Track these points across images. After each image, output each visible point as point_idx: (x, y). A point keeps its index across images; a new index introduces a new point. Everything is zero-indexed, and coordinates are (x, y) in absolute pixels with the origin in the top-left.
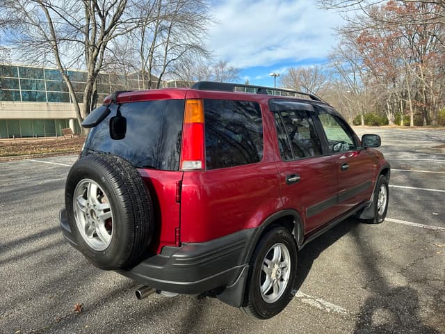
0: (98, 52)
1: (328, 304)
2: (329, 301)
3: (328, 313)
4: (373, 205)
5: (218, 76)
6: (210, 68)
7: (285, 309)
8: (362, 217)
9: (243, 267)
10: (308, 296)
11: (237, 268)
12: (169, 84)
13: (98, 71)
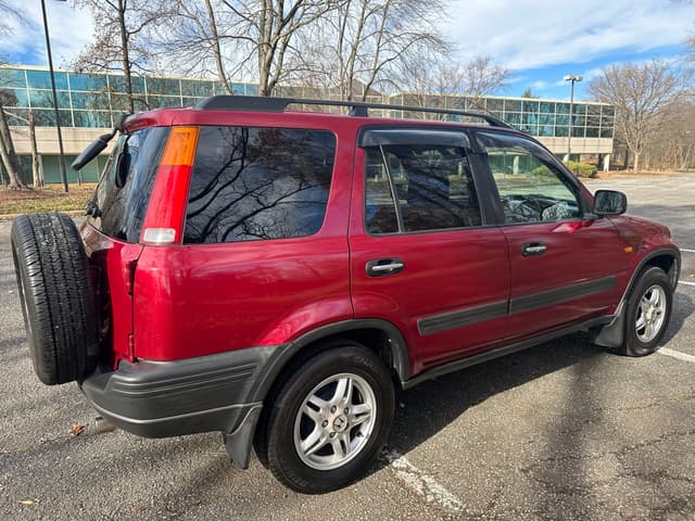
0: (273, 53)
1: (438, 488)
2: (442, 483)
3: (425, 503)
4: (621, 322)
5: (473, 84)
6: (461, 71)
7: (359, 484)
8: (599, 341)
9: (250, 407)
10: (414, 469)
11: (238, 408)
12: (392, 99)
13: (274, 82)
